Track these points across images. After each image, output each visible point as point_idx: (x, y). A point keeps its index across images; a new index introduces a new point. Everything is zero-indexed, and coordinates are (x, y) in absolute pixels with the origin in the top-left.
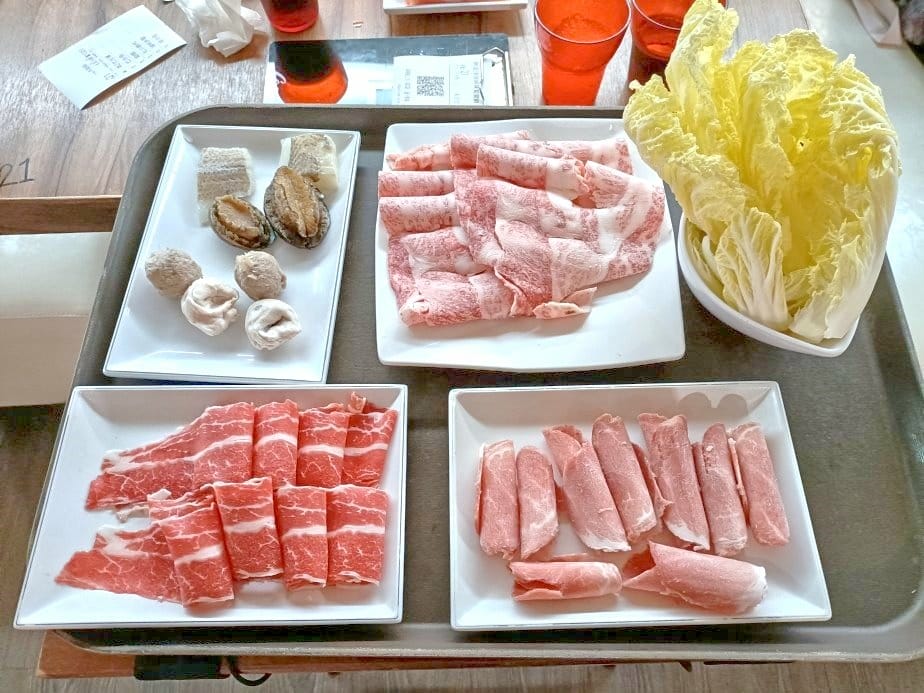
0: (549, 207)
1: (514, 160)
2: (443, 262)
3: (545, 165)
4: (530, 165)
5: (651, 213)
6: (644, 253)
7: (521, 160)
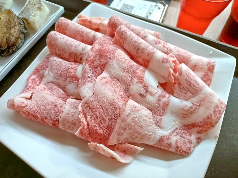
0: (141, 80)
1: (135, 42)
2: (61, 81)
3: (153, 53)
4: (144, 49)
5: (208, 118)
6: (190, 142)
7: (140, 43)
